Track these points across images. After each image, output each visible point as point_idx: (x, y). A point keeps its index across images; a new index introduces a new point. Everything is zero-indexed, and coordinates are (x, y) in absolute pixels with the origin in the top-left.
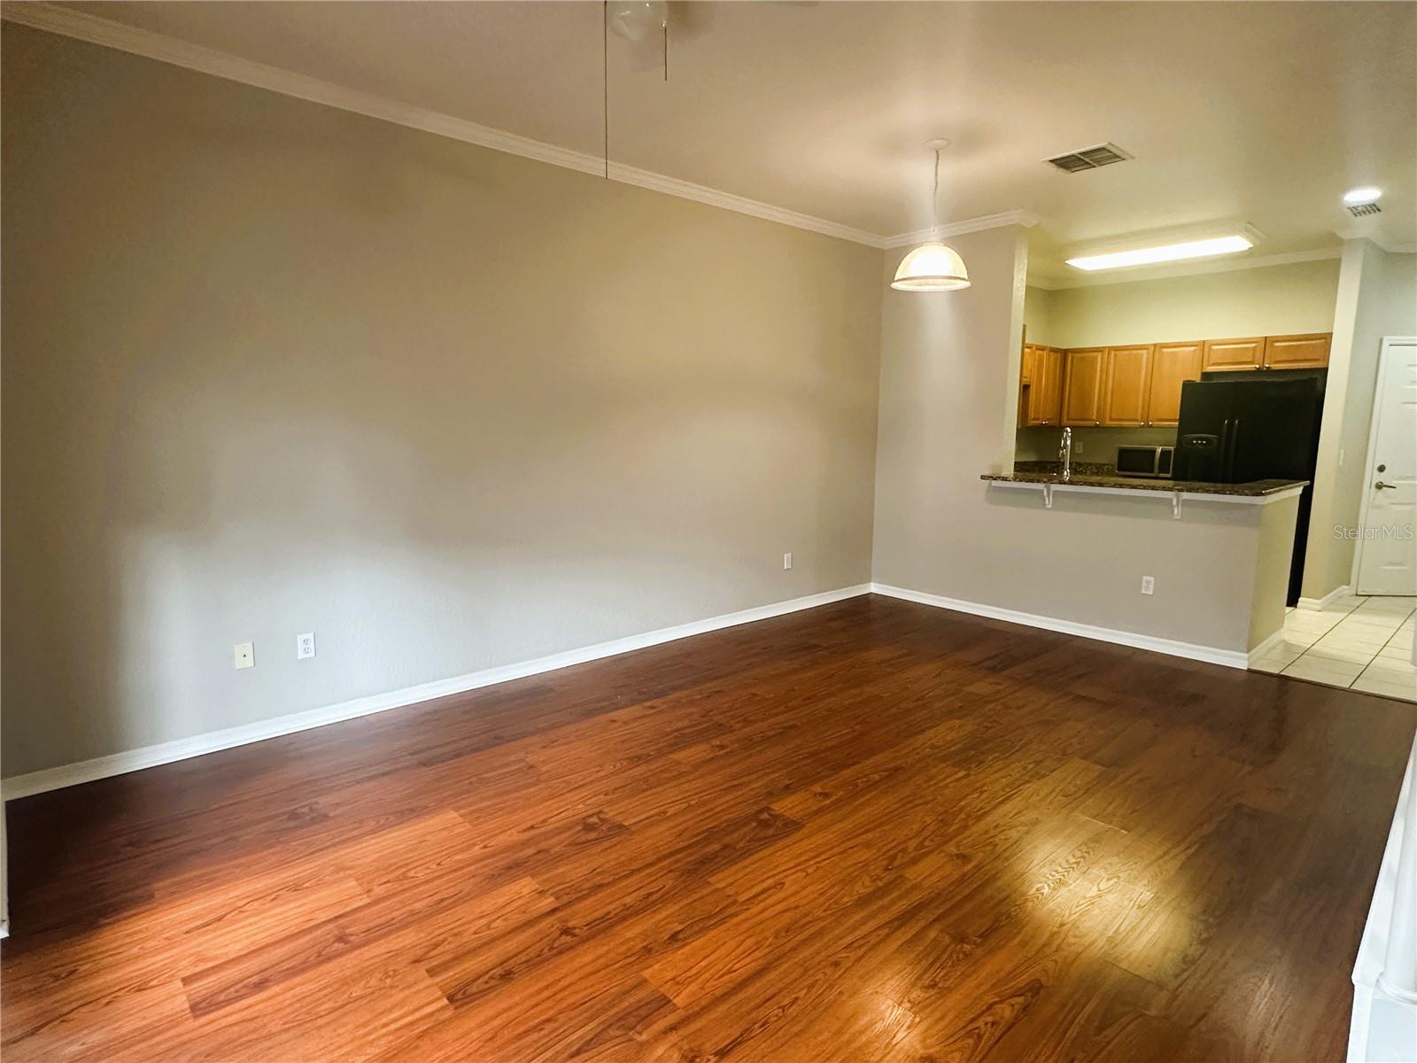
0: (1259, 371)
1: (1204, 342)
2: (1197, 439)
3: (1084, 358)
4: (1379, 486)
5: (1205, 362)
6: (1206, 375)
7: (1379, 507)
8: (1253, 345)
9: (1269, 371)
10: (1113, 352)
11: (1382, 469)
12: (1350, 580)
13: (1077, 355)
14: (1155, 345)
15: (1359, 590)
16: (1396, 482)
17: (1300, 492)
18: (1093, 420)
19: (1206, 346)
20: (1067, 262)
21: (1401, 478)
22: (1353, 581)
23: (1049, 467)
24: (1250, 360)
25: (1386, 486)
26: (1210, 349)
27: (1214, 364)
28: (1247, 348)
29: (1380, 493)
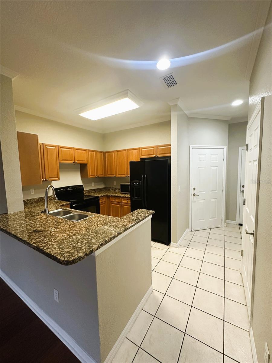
0: (155, 157)
1: (140, 148)
2: (135, 183)
3: (110, 154)
4: (194, 195)
5: (141, 155)
6: (141, 159)
7: (195, 202)
8: (153, 148)
9: (158, 157)
10: (117, 152)
11: (194, 189)
12: (189, 227)
13: (108, 154)
14: (127, 149)
15: (192, 229)
16: (199, 193)
17: (151, 217)
18: (114, 175)
19: (140, 149)
20: (79, 115)
21: (200, 192)
22: (190, 227)
23: (108, 189)
24: (152, 154)
25: (196, 195)
26: (141, 150)
27: (143, 155)
28: (151, 149)
29: (195, 197)
